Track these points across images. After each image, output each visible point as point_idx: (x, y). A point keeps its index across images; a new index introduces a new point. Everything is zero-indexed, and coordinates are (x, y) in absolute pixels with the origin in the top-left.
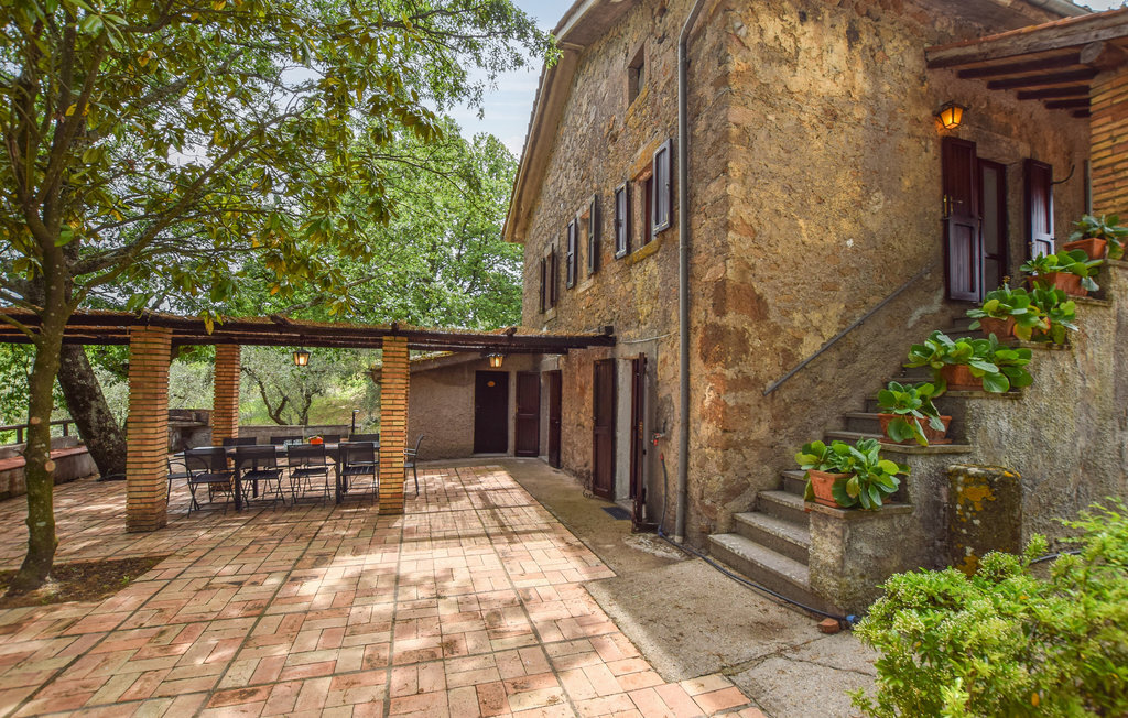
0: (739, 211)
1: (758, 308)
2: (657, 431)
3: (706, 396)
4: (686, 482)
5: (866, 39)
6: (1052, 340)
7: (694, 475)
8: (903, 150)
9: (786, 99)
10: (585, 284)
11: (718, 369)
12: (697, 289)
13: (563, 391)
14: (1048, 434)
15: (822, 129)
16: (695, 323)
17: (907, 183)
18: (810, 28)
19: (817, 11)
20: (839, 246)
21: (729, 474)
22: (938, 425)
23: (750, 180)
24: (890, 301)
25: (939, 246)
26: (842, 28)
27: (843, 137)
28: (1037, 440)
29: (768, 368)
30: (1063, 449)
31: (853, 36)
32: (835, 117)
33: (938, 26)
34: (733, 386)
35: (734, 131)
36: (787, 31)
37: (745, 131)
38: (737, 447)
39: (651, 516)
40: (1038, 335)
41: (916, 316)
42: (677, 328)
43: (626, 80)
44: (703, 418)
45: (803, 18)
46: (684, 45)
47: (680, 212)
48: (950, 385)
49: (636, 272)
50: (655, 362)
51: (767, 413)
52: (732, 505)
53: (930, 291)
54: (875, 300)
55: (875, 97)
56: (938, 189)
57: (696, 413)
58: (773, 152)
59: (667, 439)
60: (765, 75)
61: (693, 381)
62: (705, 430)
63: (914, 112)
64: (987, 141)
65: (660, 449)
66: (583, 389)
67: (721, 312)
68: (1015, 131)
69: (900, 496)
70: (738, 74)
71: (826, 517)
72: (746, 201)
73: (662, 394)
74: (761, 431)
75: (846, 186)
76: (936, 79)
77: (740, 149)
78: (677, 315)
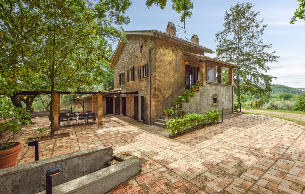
0: (158, 77)
1: (160, 91)
2: (146, 108)
3: (153, 103)
4: (151, 115)
5: (175, 51)
6: (192, 96)
7: (152, 114)
8: (180, 67)
9: (164, 61)
10: (131, 82)
11: (155, 99)
12: (152, 87)
13: (126, 101)
14: (191, 107)
15: (169, 65)
16: (152, 92)
17: (180, 72)
18: (167, 50)
19: (168, 48)
20: (171, 82)
21: (157, 114)
22: (179, 106)
23: (159, 73)
24: (178, 89)
25: (185, 81)
26: (172, 50)
27: (172, 66)
28: (190, 108)
29: (161, 99)
30: (193, 109)
31: (173, 51)
32: (171, 63)
33: (185, 48)
34: (157, 102)
35: (157, 66)
36: (164, 51)
37: (158, 66)
38: (157, 110)
39: (145, 122)
40: (190, 96)
41: (182, 91)
42: (149, 93)
43: (140, 48)
44: (153, 106)
45: (166, 49)
46: (150, 50)
47: (149, 75)
48: (181, 102)
49: (142, 82)
50: (145, 97)
51: (161, 105)
52: (157, 118)
53: (184, 87)
54: (176, 89)
55: (176, 60)
56: (185, 72)
57: (152, 105)
58: (162, 69)
59: (148, 109)
60: (161, 58)
61: (151, 101)
62: (153, 108)
63: (182, 61)
64: (192, 65)
65: (146, 111)
66: (131, 101)
67: (155, 92)
68: (196, 63)
69: (174, 114)
70: (157, 58)
71: (167, 117)
72: (159, 76)
73: (147, 102)
74: (161, 108)
75: (172, 73)
76: (185, 56)
77: (158, 69)
78: (149, 90)
